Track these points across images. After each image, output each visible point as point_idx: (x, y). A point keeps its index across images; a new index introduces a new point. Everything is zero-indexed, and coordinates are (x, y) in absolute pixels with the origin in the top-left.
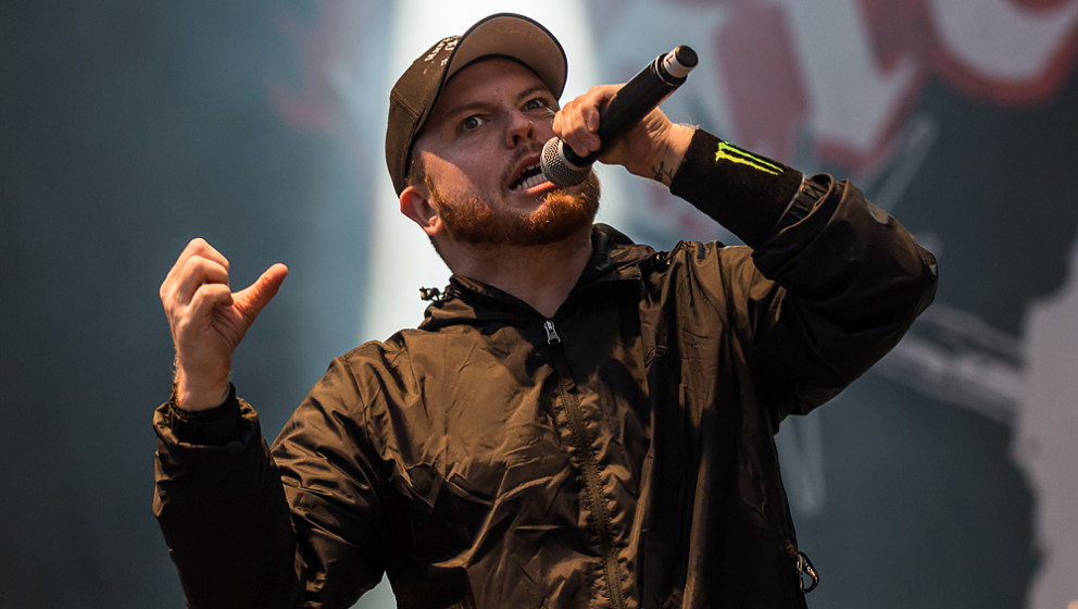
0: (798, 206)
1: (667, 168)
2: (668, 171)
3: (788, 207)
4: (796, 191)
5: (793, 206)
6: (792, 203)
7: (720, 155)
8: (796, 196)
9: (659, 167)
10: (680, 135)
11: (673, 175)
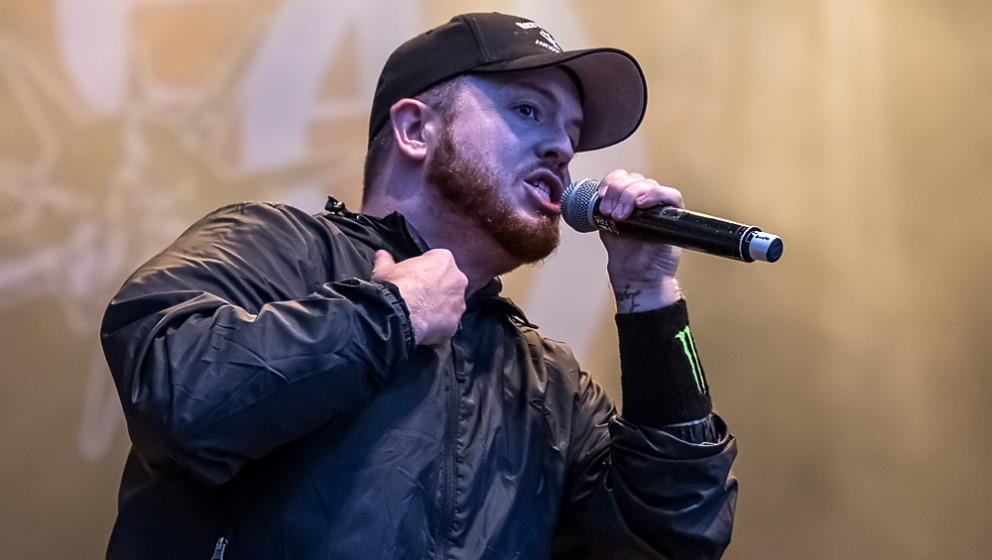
0: (691, 430)
1: (637, 300)
2: (636, 302)
3: (685, 424)
4: (699, 419)
5: (687, 427)
6: (689, 424)
7: (681, 335)
8: (696, 422)
9: (634, 291)
10: (672, 289)
11: (636, 310)
